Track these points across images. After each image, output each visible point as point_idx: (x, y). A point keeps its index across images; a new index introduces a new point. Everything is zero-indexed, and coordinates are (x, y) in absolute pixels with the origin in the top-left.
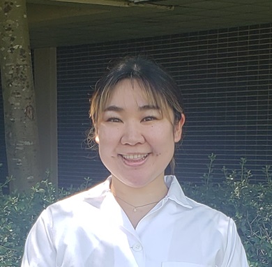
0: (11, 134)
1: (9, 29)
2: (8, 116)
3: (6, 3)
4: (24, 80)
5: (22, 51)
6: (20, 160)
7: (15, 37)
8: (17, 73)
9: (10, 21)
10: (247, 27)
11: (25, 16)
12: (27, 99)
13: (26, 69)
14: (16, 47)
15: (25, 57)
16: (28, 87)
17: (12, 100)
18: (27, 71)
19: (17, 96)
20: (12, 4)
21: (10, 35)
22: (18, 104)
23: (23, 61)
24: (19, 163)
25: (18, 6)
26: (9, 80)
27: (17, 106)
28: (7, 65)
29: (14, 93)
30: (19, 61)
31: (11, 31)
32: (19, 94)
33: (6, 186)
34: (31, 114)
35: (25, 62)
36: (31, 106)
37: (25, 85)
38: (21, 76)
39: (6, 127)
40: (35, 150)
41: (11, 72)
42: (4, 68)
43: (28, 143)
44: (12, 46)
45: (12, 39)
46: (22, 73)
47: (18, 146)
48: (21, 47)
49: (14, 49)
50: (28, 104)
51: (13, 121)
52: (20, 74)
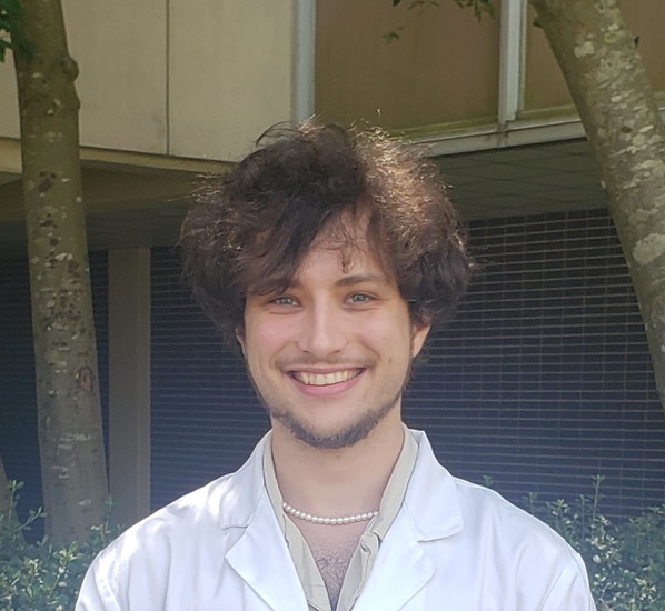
0: (48, 420)
1: (47, 223)
2: (43, 384)
3: (43, 174)
4: (76, 318)
5: (72, 265)
6: (65, 469)
7: (60, 238)
8: (63, 305)
9: (50, 209)
10: (501, 221)
11: (79, 199)
12: (80, 354)
13: (78, 299)
14: (60, 257)
15: (77, 275)
16: (82, 331)
17: (53, 355)
18: (82, 302)
19: (61, 349)
20: (54, 176)
21: (50, 235)
22: (64, 363)
23: (75, 282)
24: (64, 474)
25: (65, 180)
26: (46, 319)
27: (62, 368)
28: (43, 289)
29: (56, 344)
30: (67, 283)
31: (51, 228)
32: (65, 344)
33: (29, 528)
34: (89, 381)
35: (78, 286)
36: (89, 368)
37: (79, 327)
38: (70, 312)
39: (39, 405)
40: (95, 451)
41: (51, 304)
42: (37, 295)
43: (81, 438)
44: (52, 254)
45: (54, 242)
46: (72, 306)
47: (62, 443)
48: (70, 257)
49: (56, 261)
50: (82, 364)
51: (52, 396)
52: (67, 308)
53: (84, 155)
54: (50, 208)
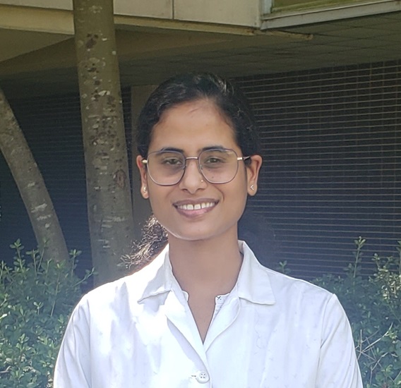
0: (95, 207)
1: (93, 70)
2: (92, 183)
3: (89, 35)
4: (113, 136)
5: (110, 99)
6: (107, 242)
7: (101, 80)
8: (104, 127)
11: (114, 53)
12: (117, 161)
13: (115, 122)
14: (102, 93)
15: (114, 106)
16: (118, 145)
17: (98, 162)
18: (117, 124)
19: (103, 157)
20: (96, 36)
21: (95, 78)
22: (105, 168)
23: (112, 111)
24: (106, 245)
25: (104, 40)
26: (93, 137)
27: (105, 171)
28: (89, 117)
29: (100, 154)
30: (107, 112)
31: (95, 73)
32: (106, 154)
33: (86, 283)
34: (122, 180)
35: (114, 114)
36: (122, 170)
37: (114, 143)
38: (109, 132)
39: (89, 197)
40: (127, 229)
41: (96, 126)
42: (86, 120)
43: (118, 219)
44: (96, 91)
45: (97, 83)
46: (110, 127)
47: (104, 223)
48: (108, 93)
49: (99, 96)
50: (118, 168)
51: (98, 191)
52: (107, 129)
53: (117, 21)
54: (94, 59)
